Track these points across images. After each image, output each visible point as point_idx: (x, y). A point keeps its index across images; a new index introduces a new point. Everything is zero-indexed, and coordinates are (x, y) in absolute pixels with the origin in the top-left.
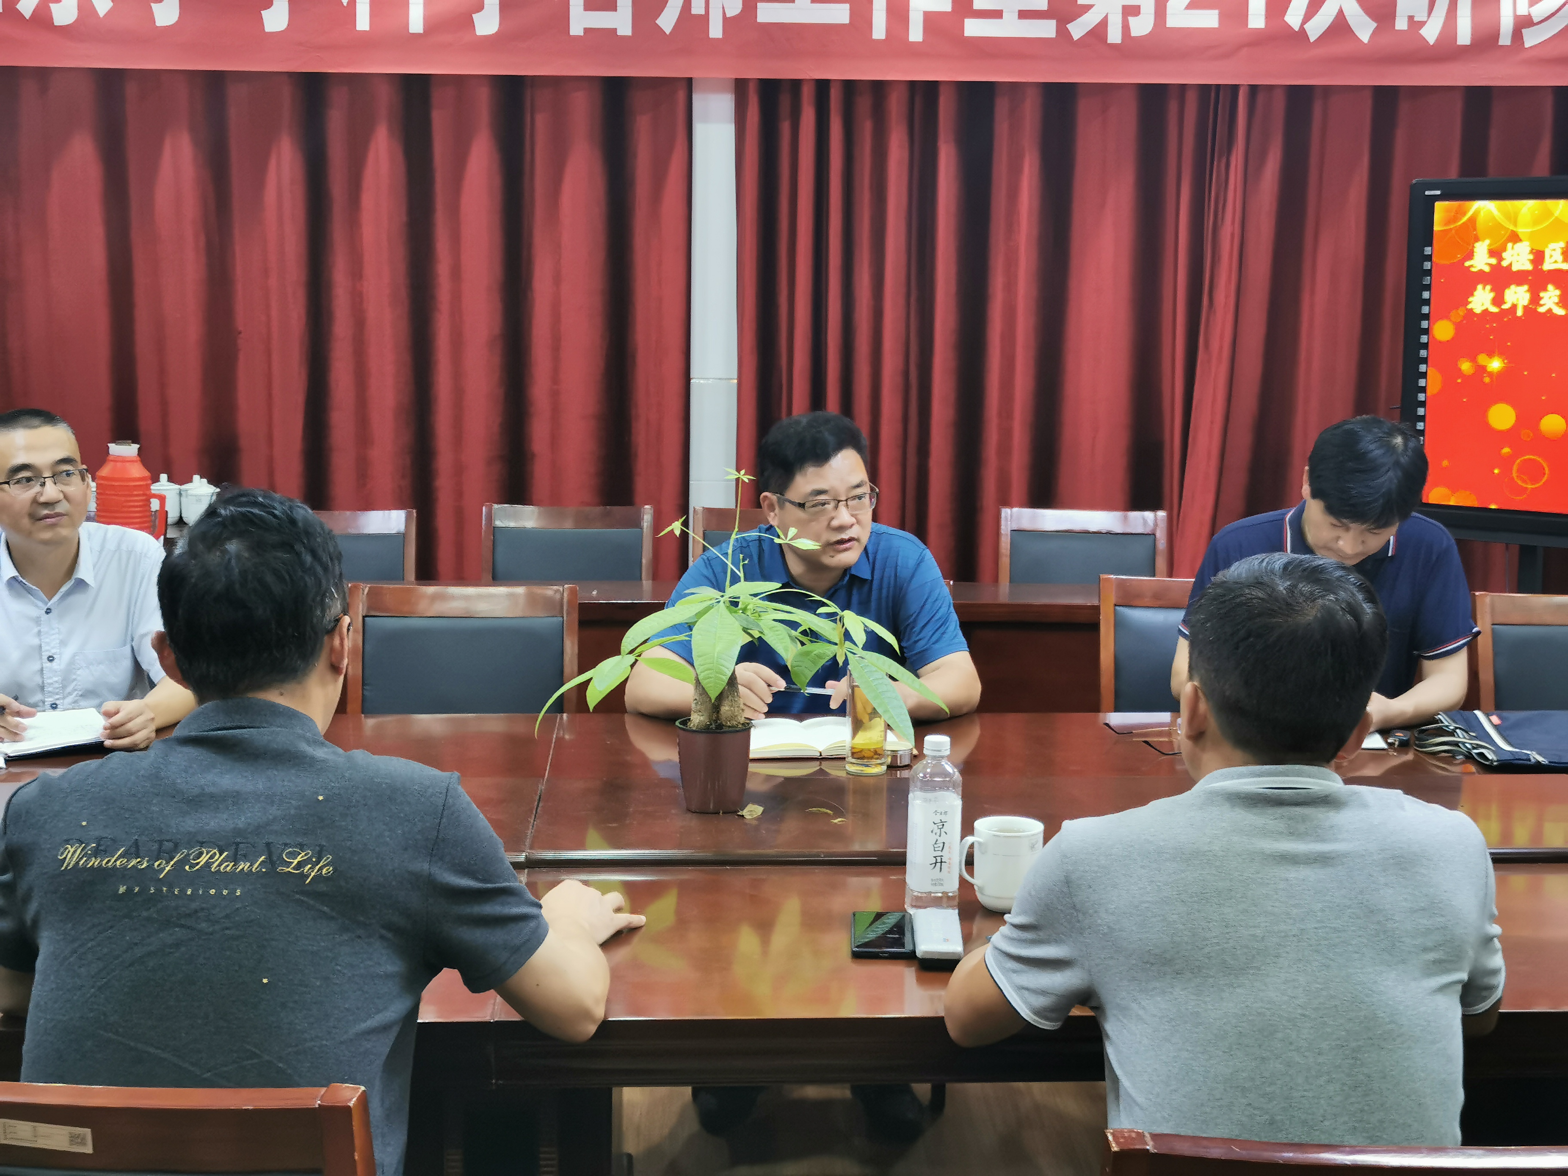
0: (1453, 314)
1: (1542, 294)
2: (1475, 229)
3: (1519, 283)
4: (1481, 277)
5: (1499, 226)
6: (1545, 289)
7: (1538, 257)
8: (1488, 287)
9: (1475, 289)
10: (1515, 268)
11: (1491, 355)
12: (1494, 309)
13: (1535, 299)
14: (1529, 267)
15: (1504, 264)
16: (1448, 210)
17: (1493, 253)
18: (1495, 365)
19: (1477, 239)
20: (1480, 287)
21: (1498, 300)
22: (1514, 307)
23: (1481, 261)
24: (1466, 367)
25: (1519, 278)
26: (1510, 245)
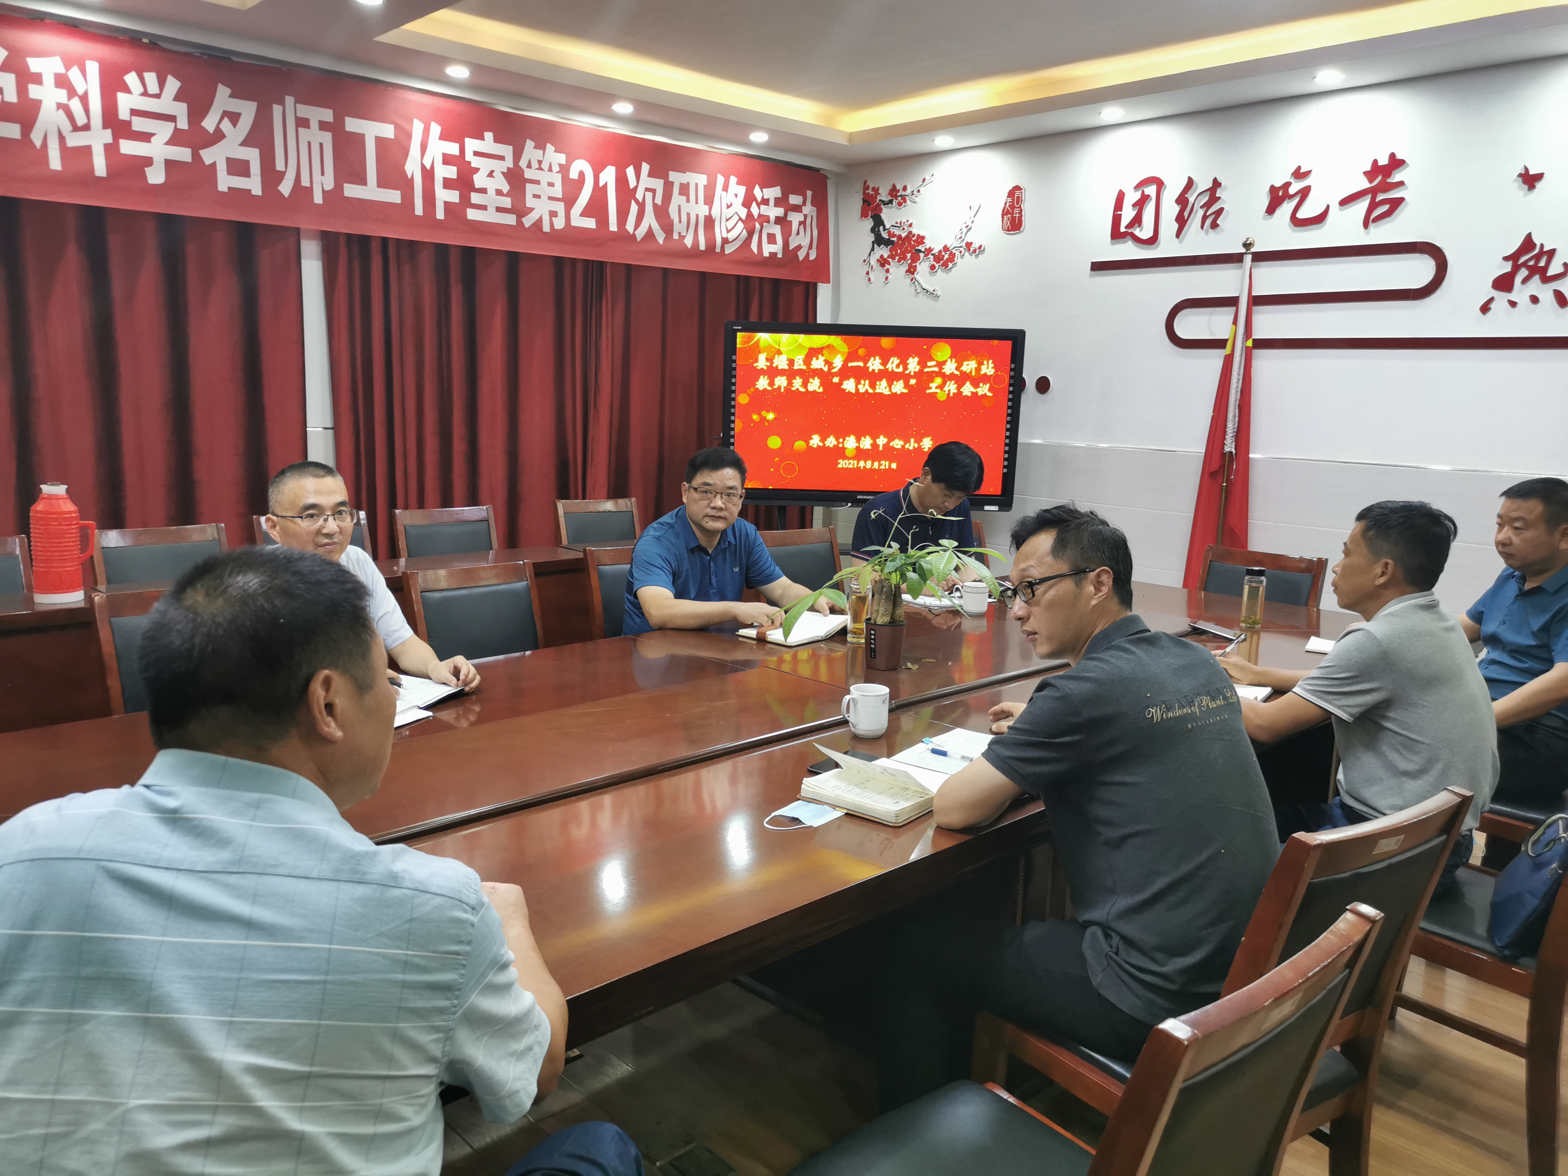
0: (748, 391)
1: (793, 381)
2: (758, 348)
3: (782, 375)
4: (762, 372)
5: (771, 346)
6: (795, 379)
7: (791, 362)
8: (766, 377)
9: (759, 378)
10: (780, 368)
11: (768, 412)
12: (769, 388)
13: (790, 384)
14: (787, 367)
15: (774, 365)
16: (743, 337)
17: (767, 359)
18: (770, 416)
19: (760, 352)
20: (762, 377)
21: (771, 384)
22: (780, 387)
23: (762, 363)
24: (755, 417)
25: (782, 372)
26: (777, 356)
